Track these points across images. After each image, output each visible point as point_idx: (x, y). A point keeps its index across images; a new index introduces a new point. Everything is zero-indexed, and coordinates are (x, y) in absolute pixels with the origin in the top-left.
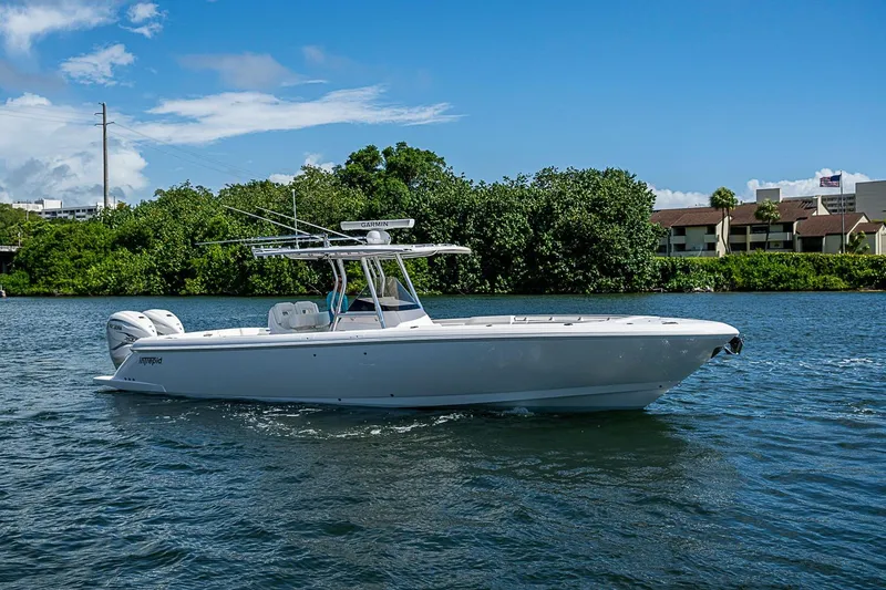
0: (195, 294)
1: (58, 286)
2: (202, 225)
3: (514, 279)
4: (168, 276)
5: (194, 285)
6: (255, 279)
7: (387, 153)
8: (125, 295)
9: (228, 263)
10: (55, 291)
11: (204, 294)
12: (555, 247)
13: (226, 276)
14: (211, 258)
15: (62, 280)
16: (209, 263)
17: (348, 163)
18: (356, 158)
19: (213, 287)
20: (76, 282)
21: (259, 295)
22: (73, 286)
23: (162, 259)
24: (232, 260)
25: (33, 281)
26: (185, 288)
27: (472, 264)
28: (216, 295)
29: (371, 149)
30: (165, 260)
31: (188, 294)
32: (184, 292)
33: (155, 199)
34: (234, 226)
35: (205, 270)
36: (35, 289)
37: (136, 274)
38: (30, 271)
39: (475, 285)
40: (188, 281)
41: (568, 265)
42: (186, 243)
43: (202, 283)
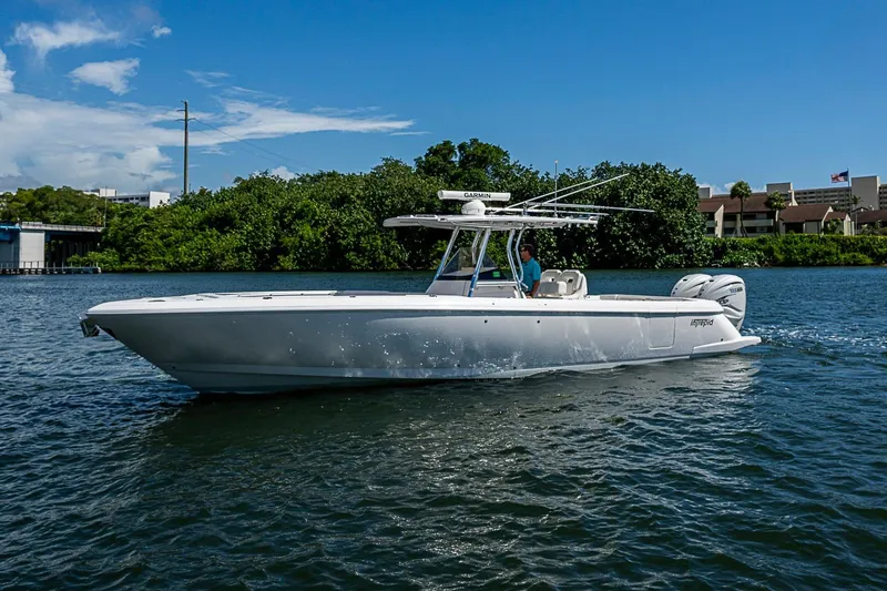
0: (288, 270)
1: (149, 263)
2: (290, 208)
3: (589, 256)
4: (261, 254)
5: (287, 262)
6: (351, 256)
7: (462, 147)
8: (217, 271)
9: (318, 241)
10: (147, 267)
11: (296, 270)
12: (626, 229)
13: (317, 253)
14: (302, 237)
15: (153, 258)
16: (300, 242)
17: (427, 155)
18: (433, 152)
19: (304, 263)
20: (167, 259)
21: (356, 271)
22: (164, 262)
23: (253, 238)
24: (322, 240)
25: (123, 259)
26: (279, 265)
27: (549, 243)
28: (307, 270)
29: (446, 143)
30: (256, 240)
31: (283, 270)
32: (278, 268)
33: (235, 186)
34: (321, 209)
35: (297, 248)
36: (126, 266)
37: (228, 251)
38: (120, 250)
39: (554, 261)
40: (281, 258)
41: (637, 243)
42: (275, 224)
43: (294, 260)
